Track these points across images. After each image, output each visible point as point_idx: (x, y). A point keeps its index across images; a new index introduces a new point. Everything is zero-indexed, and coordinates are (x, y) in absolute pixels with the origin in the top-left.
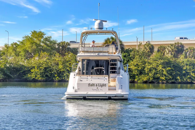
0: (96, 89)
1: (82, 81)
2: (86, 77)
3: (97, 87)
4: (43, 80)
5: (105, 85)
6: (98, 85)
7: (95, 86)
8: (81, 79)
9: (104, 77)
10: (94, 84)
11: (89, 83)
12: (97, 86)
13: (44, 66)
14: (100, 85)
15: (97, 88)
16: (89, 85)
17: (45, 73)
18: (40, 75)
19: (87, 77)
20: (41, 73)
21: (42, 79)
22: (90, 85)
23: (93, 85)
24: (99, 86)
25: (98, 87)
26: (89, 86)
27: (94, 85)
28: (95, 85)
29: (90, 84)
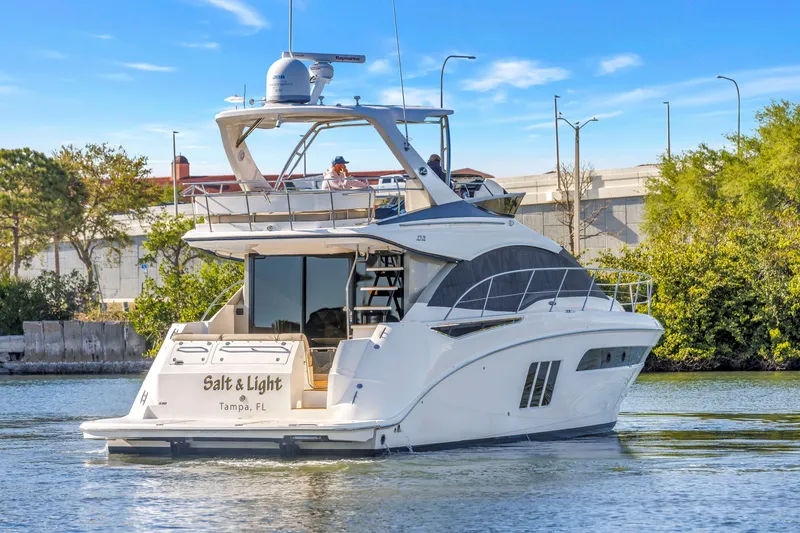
0: (239, 403)
1: (180, 363)
2: (204, 344)
3: (241, 393)
4: (702, 360)
5: (278, 381)
6: (245, 386)
7: (234, 388)
8: (180, 356)
9: (279, 343)
10: (228, 380)
11: (210, 372)
12: (240, 386)
13: (712, 280)
14: (252, 385)
15: (243, 398)
16: (205, 382)
17: (714, 319)
18: (687, 331)
19: (209, 344)
20: (692, 324)
21: (696, 355)
22: (211, 382)
23: (221, 383)
24: (249, 389)
25: (245, 392)
26: (205, 388)
27: (230, 383)
28: (234, 383)
29: (210, 377)
